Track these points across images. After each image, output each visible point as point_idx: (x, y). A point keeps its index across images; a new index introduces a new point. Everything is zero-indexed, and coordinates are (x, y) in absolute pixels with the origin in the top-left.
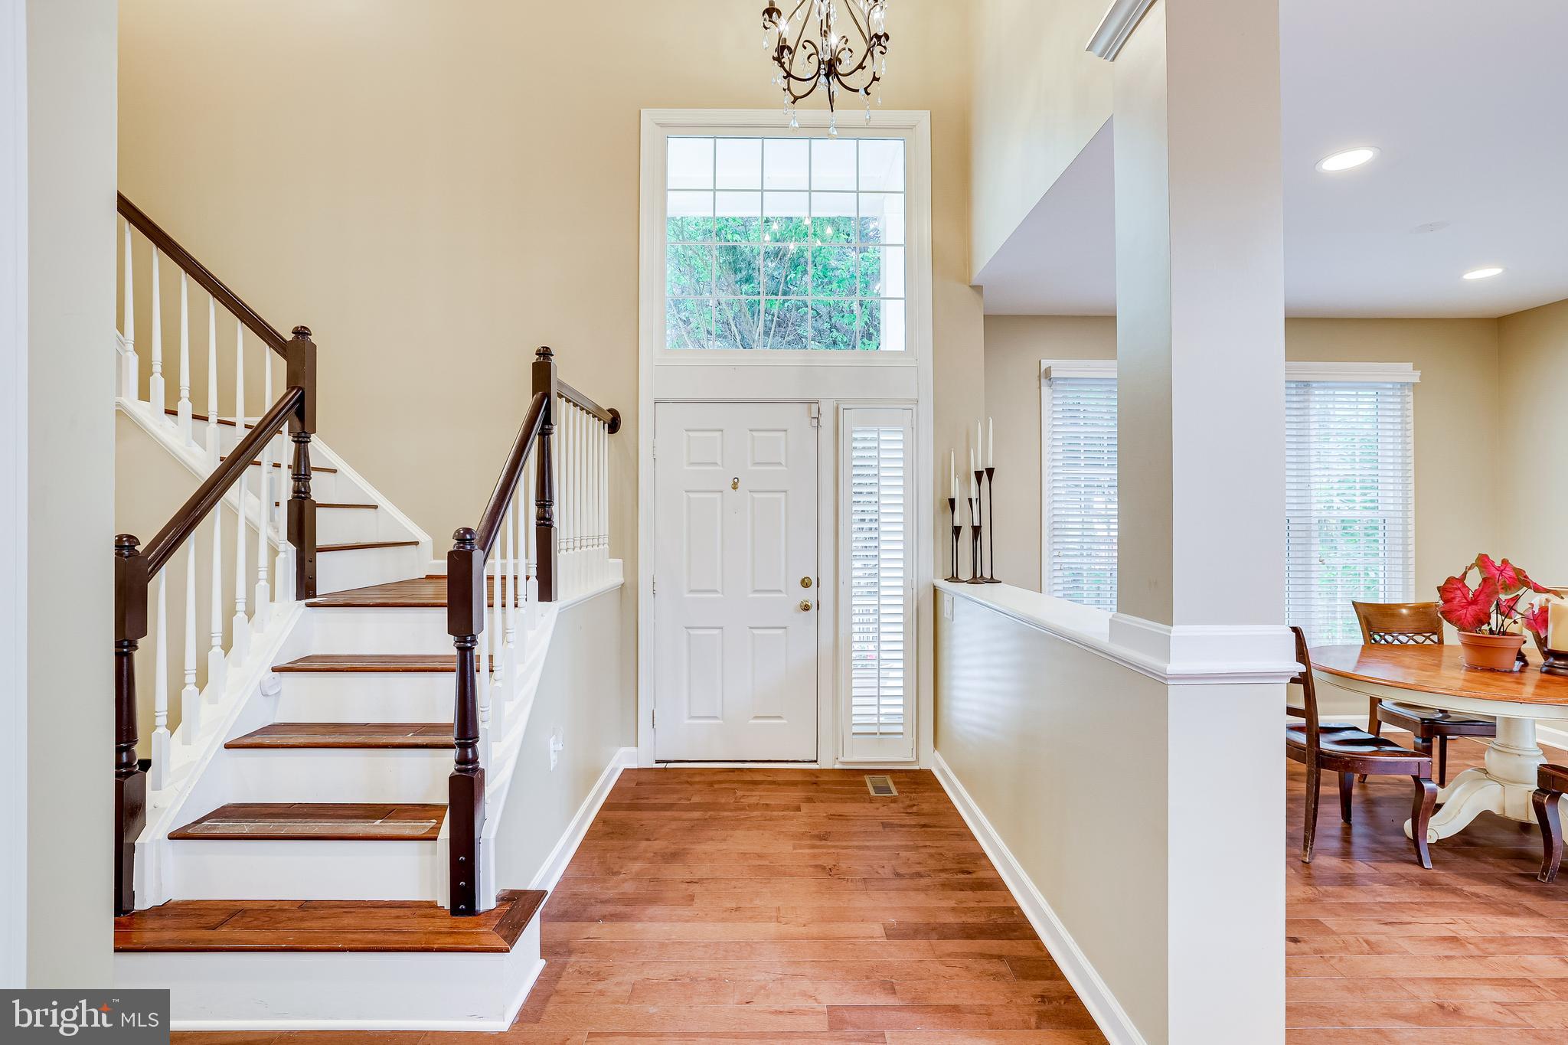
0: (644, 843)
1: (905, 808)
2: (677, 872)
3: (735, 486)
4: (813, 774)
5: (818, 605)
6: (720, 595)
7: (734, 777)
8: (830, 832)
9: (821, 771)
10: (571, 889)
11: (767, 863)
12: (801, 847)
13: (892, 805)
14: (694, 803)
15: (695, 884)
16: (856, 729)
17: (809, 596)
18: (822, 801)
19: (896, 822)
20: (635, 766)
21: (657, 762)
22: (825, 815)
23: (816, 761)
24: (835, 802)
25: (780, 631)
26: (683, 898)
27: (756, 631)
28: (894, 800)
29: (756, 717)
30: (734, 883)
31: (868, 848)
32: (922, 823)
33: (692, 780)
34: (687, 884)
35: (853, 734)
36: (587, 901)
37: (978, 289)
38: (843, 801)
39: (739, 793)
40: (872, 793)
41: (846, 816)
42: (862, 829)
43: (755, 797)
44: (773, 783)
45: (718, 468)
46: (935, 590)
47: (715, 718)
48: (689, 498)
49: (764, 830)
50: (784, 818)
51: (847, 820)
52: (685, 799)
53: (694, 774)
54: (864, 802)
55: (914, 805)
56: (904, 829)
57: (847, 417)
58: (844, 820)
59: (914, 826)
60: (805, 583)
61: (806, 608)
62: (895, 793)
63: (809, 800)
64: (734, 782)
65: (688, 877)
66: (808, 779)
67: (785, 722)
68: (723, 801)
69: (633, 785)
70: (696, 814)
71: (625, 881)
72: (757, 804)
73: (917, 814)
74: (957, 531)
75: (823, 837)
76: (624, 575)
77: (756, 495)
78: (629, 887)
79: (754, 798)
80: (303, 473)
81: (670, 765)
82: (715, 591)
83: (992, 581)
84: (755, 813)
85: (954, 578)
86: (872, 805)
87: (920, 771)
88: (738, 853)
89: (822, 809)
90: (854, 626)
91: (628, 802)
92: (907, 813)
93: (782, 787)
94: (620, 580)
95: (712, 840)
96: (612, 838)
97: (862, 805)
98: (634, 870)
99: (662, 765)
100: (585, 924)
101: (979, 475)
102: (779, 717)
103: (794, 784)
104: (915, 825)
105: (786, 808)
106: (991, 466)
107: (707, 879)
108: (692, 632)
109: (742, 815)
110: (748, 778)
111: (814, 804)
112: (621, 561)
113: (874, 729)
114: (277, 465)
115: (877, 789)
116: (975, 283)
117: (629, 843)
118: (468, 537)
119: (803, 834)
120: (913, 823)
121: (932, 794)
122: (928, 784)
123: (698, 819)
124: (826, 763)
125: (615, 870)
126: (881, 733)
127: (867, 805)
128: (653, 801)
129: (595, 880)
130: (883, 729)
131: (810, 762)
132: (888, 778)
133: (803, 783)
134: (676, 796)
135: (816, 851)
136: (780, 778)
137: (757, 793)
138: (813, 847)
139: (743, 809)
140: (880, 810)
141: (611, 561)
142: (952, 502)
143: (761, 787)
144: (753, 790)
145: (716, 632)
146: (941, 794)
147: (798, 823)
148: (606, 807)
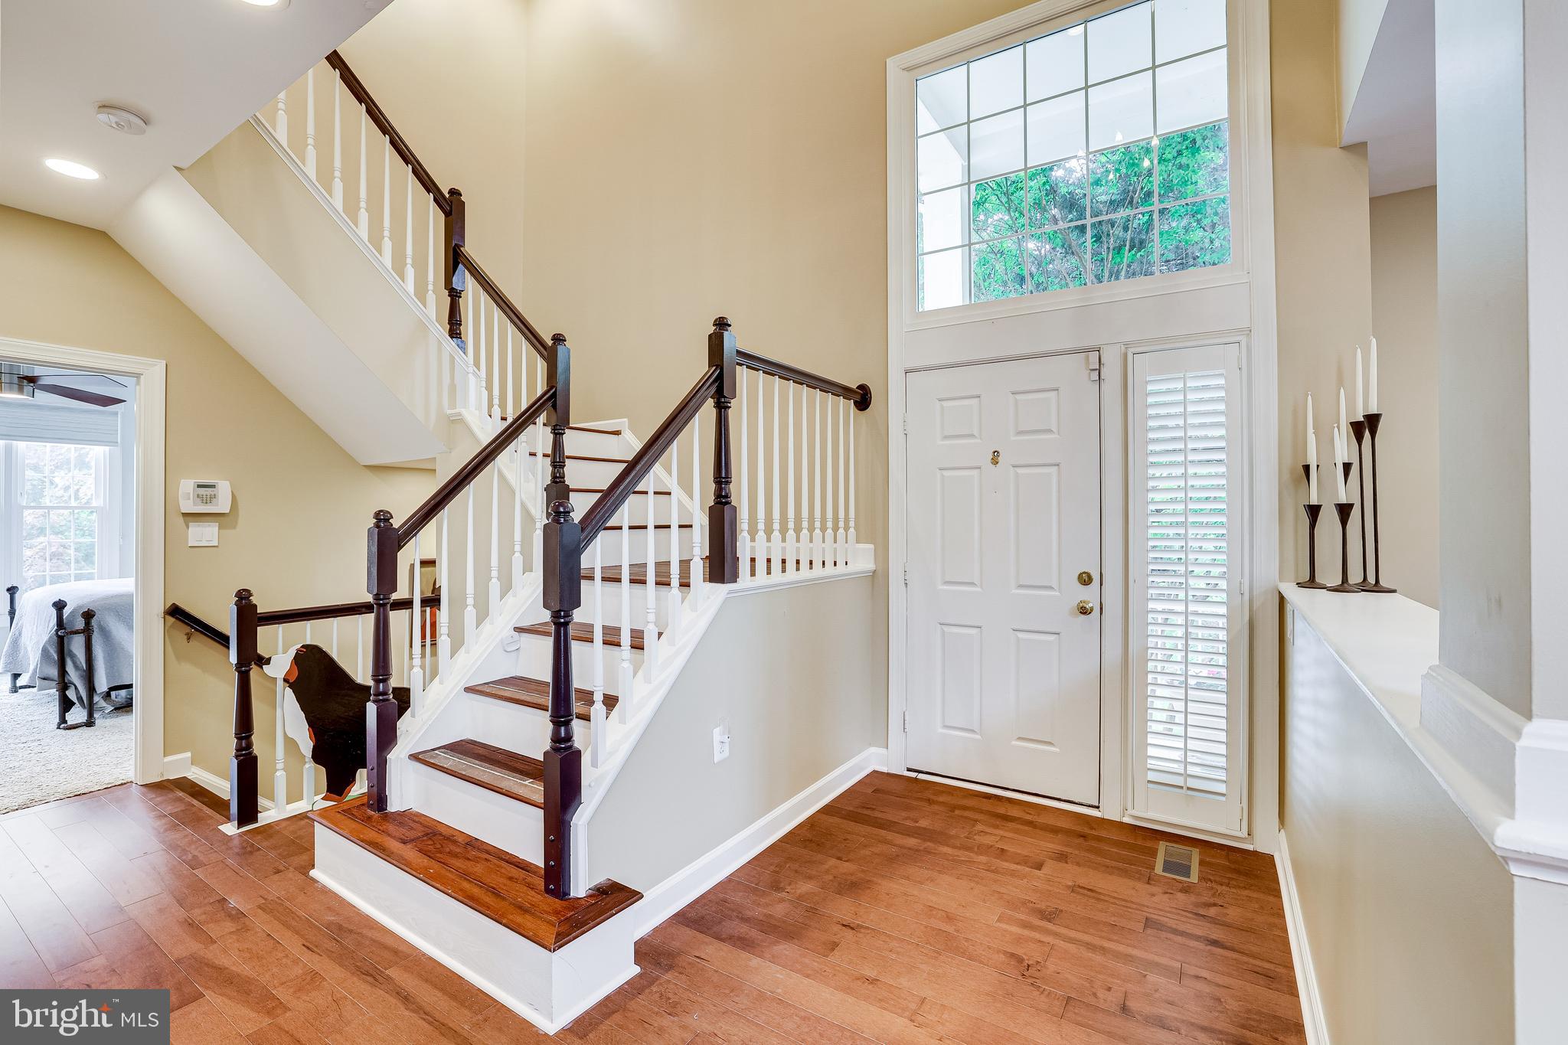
0: (833, 862)
1: (1197, 905)
2: (843, 908)
3: (995, 461)
4: (1088, 823)
5: (1101, 609)
6: (978, 589)
7: (986, 805)
8: (1062, 911)
9: (1103, 821)
10: (725, 893)
11: (950, 929)
12: (1010, 920)
13: (1180, 896)
14: (919, 828)
15: (850, 930)
16: (1151, 776)
17: (1089, 595)
18: (1078, 864)
19: (1172, 924)
20: (885, 770)
21: (909, 770)
22: (1070, 884)
23: (1098, 807)
24: (1095, 869)
25: (1052, 638)
26: (824, 943)
27: (1021, 635)
28: (1186, 889)
29: (1020, 739)
30: (894, 944)
31: (1103, 950)
32: (1214, 936)
33: (935, 798)
34: (840, 927)
35: (1149, 781)
36: (730, 913)
37: (1358, 149)
38: (1109, 870)
39: (979, 827)
40: (1159, 869)
41: (1100, 893)
42: (1112, 920)
43: (991, 836)
44: (1030, 823)
45: (972, 441)
46: (1282, 599)
47: (973, 731)
48: (943, 476)
49: (977, 883)
50: (1013, 874)
51: (1098, 899)
52: (912, 820)
53: (943, 792)
54: (1139, 879)
55: (1215, 905)
56: (1179, 939)
57: (1140, 365)
58: (1094, 898)
59: (1198, 938)
60: (1085, 579)
61: (1084, 611)
62: (1194, 878)
63: (1062, 857)
64: (981, 812)
65: (848, 919)
66: (1078, 828)
67: (1058, 750)
68: (953, 832)
69: (870, 791)
70: (912, 842)
71: (782, 900)
72: (991, 846)
73: (1214, 921)
74: (1314, 511)
75: (1048, 916)
76: (875, 563)
77: (1020, 471)
78: (779, 910)
79: (993, 838)
80: (558, 460)
81: (921, 776)
82: (972, 584)
83: (1377, 588)
84: (983, 859)
85: (1311, 583)
86: (1147, 886)
87: (1255, 853)
88: (924, 905)
89: (1072, 874)
90: (1150, 639)
91: (851, 809)
92: (1196, 914)
93: (1038, 831)
94: (871, 566)
95: (908, 878)
96: (805, 847)
97: (1131, 883)
98: (799, 891)
99: (913, 775)
100: (708, 939)
101: (1357, 429)
102: (1050, 743)
103: (1055, 830)
104: (1200, 937)
105: (1024, 861)
106: (1374, 410)
107: (867, 928)
108: (946, 629)
109: (963, 855)
110: (1001, 810)
111: (1065, 865)
112: (872, 546)
113: (1179, 781)
114: (533, 454)
115: (1168, 867)
116: (1348, 139)
117: (819, 857)
118: (562, 510)
119: (1024, 903)
120: (1199, 933)
121: (1255, 895)
122: (1257, 877)
123: (910, 849)
124: (1110, 811)
125: (782, 885)
126: (1188, 788)
127: (1139, 885)
128: (877, 814)
129: (755, 891)
130: (1192, 783)
131: (1089, 806)
132: (1196, 855)
133: (1068, 832)
134: (904, 814)
135: (1026, 932)
136: (1042, 819)
137: (1001, 833)
138: (1025, 925)
139: (969, 849)
140: (1155, 899)
141: (861, 546)
142: (1307, 468)
143: (1010, 825)
144: (997, 827)
145: (974, 631)
146: (1271, 899)
147: (1026, 885)
148: (827, 810)
